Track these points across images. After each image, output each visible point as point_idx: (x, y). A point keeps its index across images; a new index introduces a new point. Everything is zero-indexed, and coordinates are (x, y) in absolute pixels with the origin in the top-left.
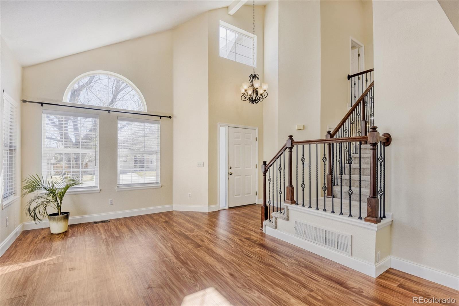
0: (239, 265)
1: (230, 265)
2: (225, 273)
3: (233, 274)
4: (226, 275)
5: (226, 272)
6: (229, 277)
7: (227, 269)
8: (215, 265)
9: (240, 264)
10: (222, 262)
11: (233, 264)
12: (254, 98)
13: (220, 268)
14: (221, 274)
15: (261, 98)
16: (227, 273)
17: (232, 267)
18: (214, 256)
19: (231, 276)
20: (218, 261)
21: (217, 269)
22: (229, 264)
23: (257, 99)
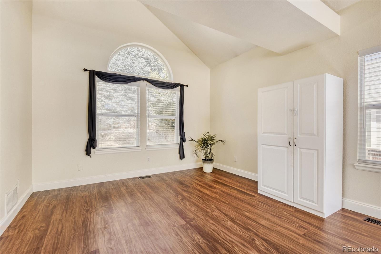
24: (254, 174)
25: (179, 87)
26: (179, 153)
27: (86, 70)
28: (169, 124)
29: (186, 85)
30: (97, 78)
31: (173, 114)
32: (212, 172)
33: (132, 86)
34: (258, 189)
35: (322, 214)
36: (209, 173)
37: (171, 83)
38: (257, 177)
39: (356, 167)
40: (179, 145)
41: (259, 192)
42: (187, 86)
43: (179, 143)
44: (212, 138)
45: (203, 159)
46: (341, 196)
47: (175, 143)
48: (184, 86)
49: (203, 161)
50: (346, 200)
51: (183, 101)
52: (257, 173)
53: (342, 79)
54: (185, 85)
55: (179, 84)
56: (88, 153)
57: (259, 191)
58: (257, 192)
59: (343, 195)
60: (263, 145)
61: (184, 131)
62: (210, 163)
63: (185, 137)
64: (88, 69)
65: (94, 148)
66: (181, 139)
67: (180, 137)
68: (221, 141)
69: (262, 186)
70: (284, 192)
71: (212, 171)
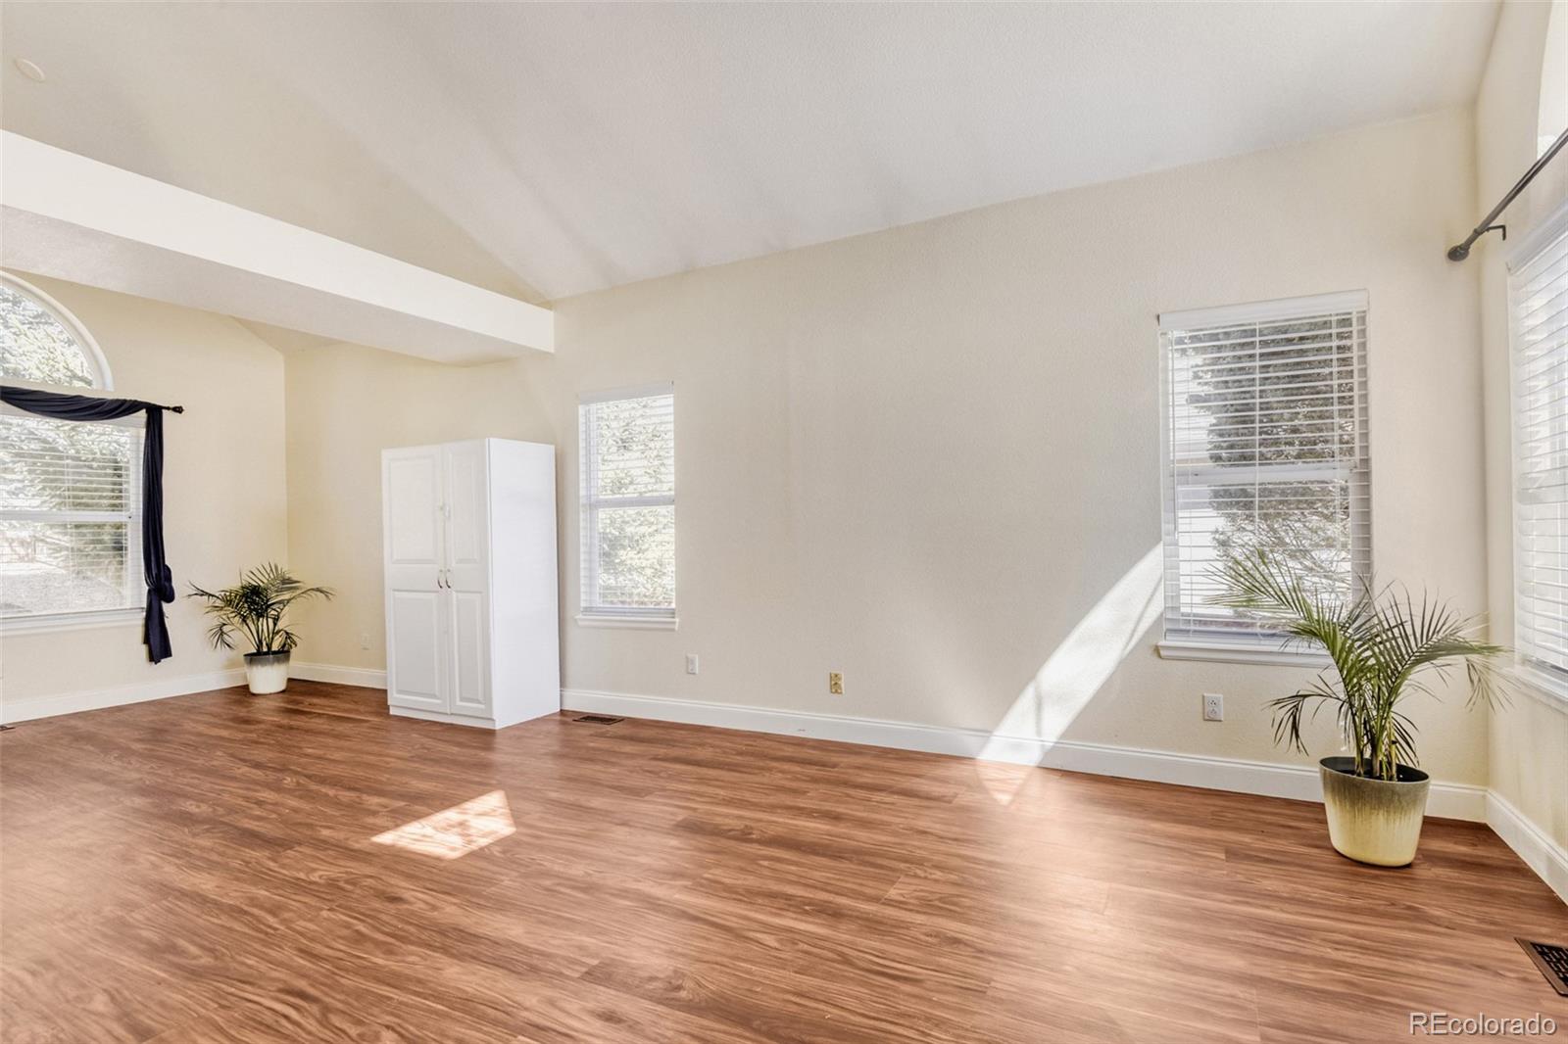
0: (360, 938)
1: (400, 929)
2: (420, 900)
3: (387, 904)
4: (413, 893)
5: (415, 903)
6: (403, 891)
7: (413, 913)
8: (467, 913)
9: (357, 942)
10: (442, 933)
11: (388, 934)
13: (443, 908)
14: (434, 893)
16: (412, 899)
17: (394, 922)
18: (486, 945)
19: (396, 895)
20: (461, 931)
21: (455, 904)
22: (404, 931)
24: (377, 672)
25: (142, 414)
26: (147, 640)
28: (100, 542)
29: (172, 406)
31: (115, 507)
32: (283, 692)
34: (389, 703)
35: (491, 722)
36: (271, 694)
37: (99, 399)
38: (385, 679)
39: (580, 623)
40: (144, 614)
41: (391, 713)
42: (178, 410)
43: (145, 605)
44: (287, 583)
45: (246, 653)
46: (558, 683)
47: (128, 605)
48: (164, 411)
49: (246, 659)
50: (569, 693)
51: (158, 460)
52: (384, 667)
53: (553, 447)
54: (168, 408)
55: (136, 406)
57: (391, 708)
58: (388, 716)
59: (563, 684)
60: (396, 593)
61: (167, 563)
62: (273, 663)
63: (173, 584)
66: (152, 593)
67: (148, 585)
68: (318, 590)
69: (396, 695)
70: (434, 696)
71: (283, 687)
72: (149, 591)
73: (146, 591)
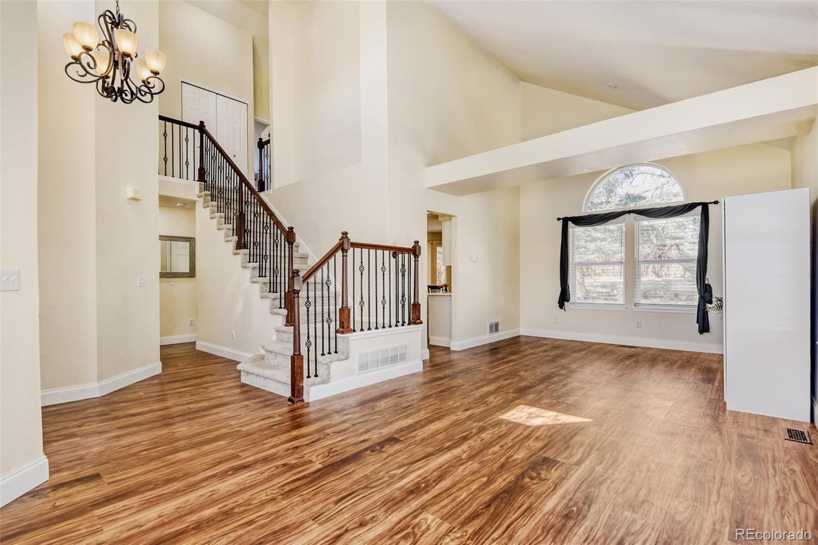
12: (117, 85)
15: (146, 93)
23: (126, 87)
27: (559, 219)
29: (713, 202)
30: (570, 223)
33: (612, 226)
42: (716, 202)
48: (709, 205)
54: (711, 203)
56: (561, 305)
64: (561, 218)
65: (568, 301)
72: (699, 297)
73: (698, 298)
